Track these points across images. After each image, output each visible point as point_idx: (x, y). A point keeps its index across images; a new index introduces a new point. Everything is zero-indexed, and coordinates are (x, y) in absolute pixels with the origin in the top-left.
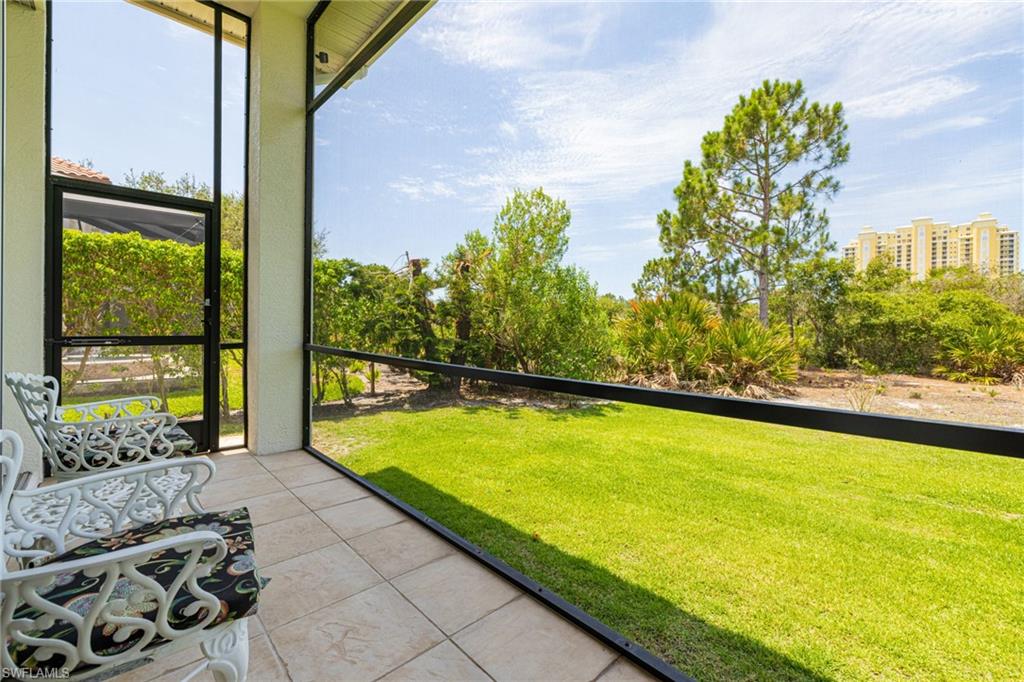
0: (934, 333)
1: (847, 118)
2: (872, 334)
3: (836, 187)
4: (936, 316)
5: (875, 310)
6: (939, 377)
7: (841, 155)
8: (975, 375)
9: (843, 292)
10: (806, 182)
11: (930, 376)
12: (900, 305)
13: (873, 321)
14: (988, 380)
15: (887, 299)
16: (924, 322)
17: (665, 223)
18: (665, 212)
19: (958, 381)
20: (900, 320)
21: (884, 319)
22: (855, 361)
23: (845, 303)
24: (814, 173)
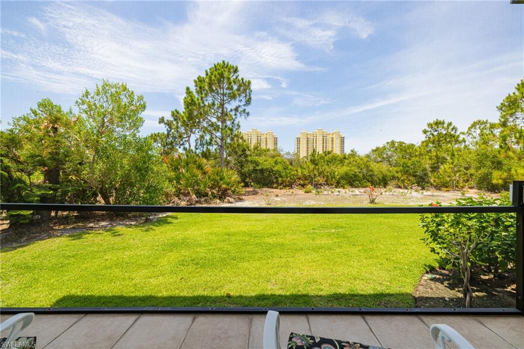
0: (274, 172)
1: (252, 87)
2: (256, 173)
3: (248, 114)
4: (274, 167)
5: (257, 164)
6: (275, 188)
7: (248, 102)
8: (284, 186)
9: (246, 156)
10: (236, 109)
11: (273, 188)
12: (265, 162)
13: (257, 168)
14: (288, 188)
15: (260, 160)
16: (271, 169)
17: (176, 116)
18: (176, 111)
19: (280, 189)
20: (265, 168)
21: (260, 167)
22: (252, 184)
23: (247, 160)
24: (239, 106)
